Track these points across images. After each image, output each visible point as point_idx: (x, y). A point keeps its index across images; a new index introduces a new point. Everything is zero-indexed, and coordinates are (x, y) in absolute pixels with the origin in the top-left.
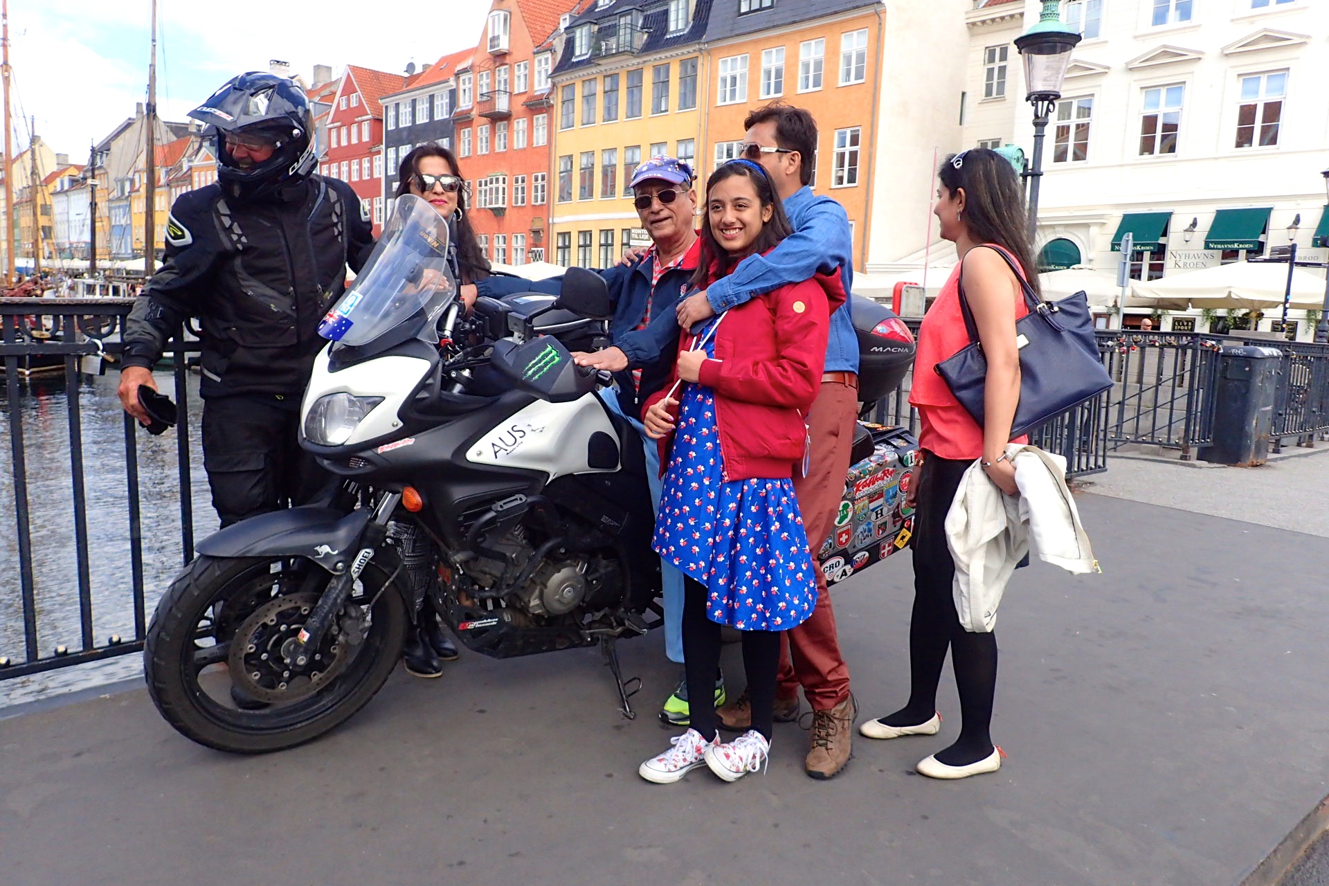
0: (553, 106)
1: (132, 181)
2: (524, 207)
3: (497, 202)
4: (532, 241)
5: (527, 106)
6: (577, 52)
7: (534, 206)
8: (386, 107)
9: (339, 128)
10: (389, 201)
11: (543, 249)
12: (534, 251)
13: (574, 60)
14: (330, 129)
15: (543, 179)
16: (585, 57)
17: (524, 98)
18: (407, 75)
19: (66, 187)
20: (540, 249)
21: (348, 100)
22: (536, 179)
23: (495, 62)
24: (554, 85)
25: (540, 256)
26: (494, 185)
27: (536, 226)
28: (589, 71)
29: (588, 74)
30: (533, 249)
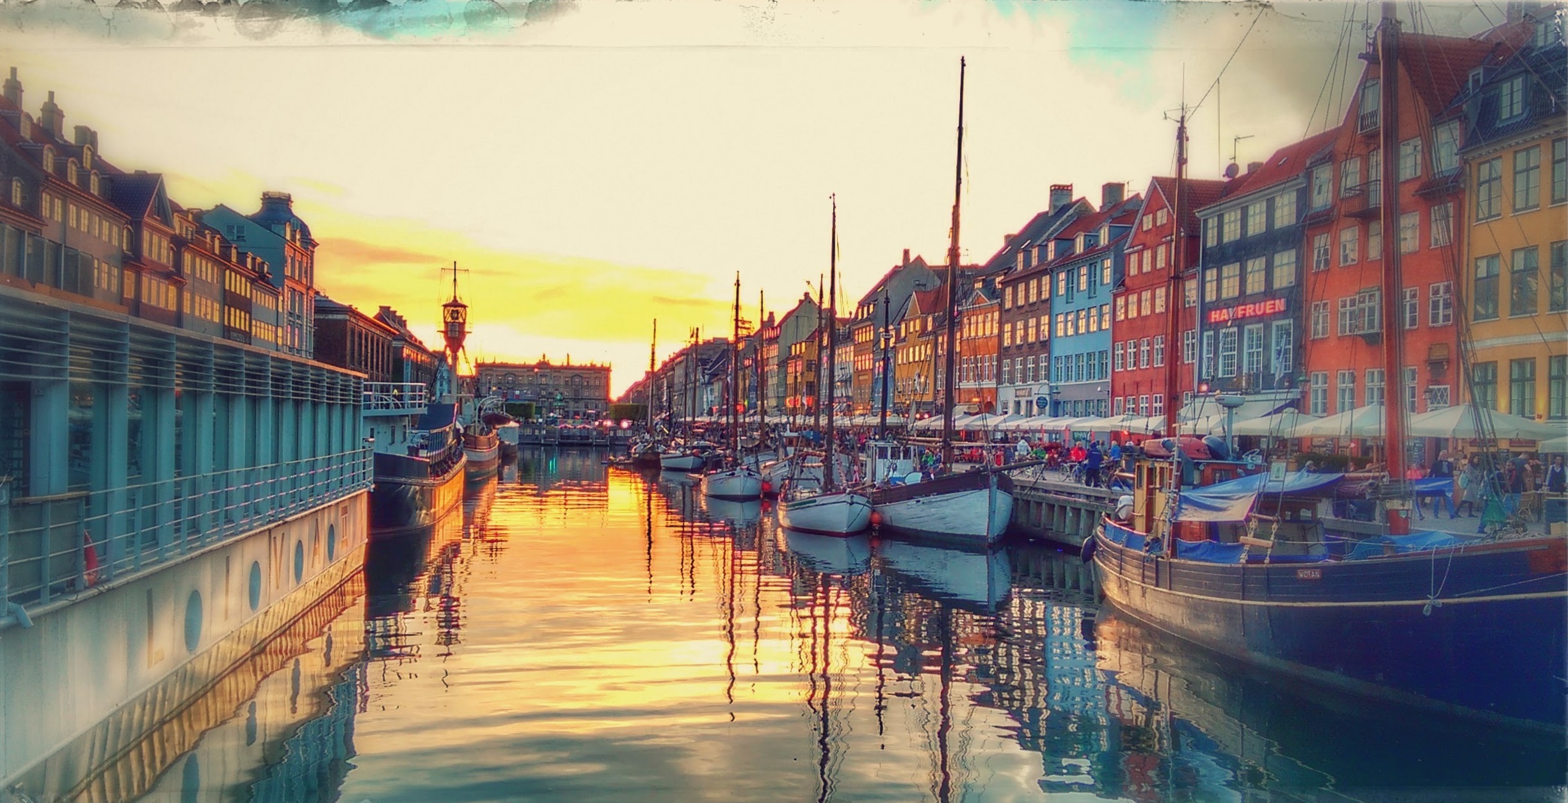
0: (1464, 190)
1: (898, 330)
2: (1416, 330)
3: (1373, 327)
4: (1428, 376)
5: (1421, 195)
6: (1505, 114)
7: (1433, 327)
8: (1206, 221)
9: (1141, 253)
10: (1206, 334)
11: (1448, 386)
12: (1431, 391)
13: (1499, 125)
14: (1130, 254)
15: (1447, 289)
16: (1518, 120)
17: (1416, 186)
18: (1226, 179)
20: (1442, 387)
21: (1154, 220)
22: (1436, 292)
23: (1368, 145)
24: (1466, 162)
25: (1442, 396)
26: (1367, 305)
27: (1439, 354)
28: (1528, 138)
29: (1525, 141)
30: (1431, 387)
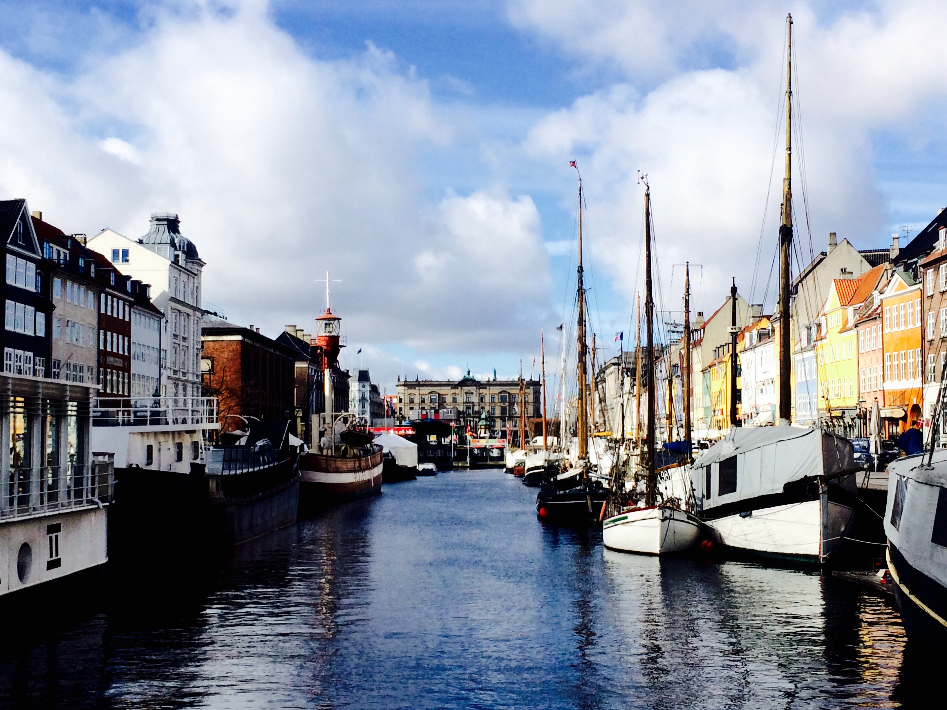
1: (819, 325)
19: (754, 342)
